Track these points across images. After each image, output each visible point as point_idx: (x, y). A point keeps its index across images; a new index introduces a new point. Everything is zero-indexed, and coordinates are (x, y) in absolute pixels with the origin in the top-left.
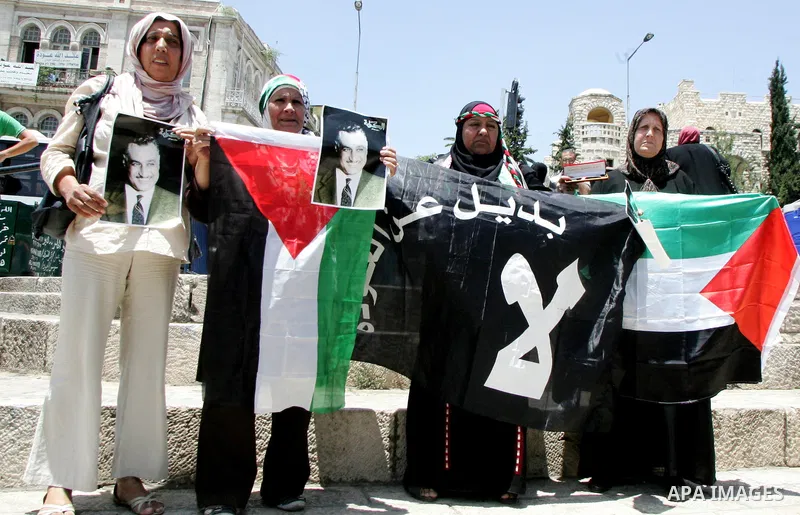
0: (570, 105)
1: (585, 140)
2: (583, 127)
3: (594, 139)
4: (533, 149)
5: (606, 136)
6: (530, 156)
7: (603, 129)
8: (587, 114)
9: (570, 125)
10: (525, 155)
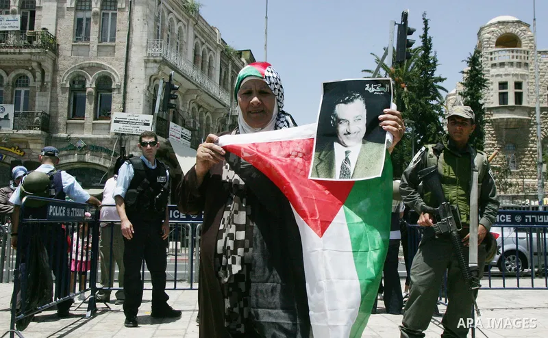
0: (479, 34)
1: (494, 65)
2: (491, 53)
3: (502, 64)
4: (443, 77)
5: (515, 60)
6: (439, 84)
7: (511, 54)
8: (495, 40)
9: (478, 52)
10: (435, 84)
